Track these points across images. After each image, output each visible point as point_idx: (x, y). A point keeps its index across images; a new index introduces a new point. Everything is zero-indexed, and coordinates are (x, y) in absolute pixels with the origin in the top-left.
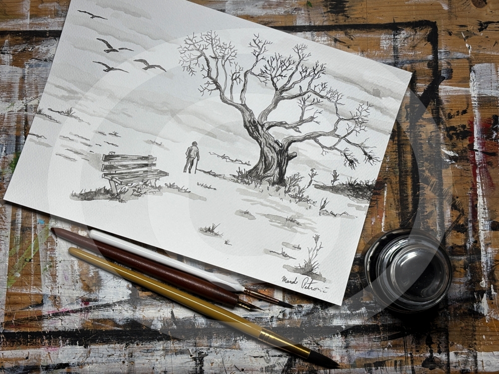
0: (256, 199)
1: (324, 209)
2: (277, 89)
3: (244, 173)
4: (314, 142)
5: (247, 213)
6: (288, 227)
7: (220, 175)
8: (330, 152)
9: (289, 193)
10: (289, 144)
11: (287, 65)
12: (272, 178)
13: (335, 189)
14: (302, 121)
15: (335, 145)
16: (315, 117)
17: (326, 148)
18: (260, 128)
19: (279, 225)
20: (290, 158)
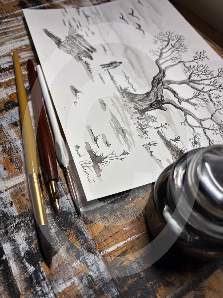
0: (118, 105)
1: (149, 146)
2: (190, 79)
3: (127, 91)
4: (184, 114)
5: (105, 105)
6: (116, 132)
7: (115, 81)
8: (187, 127)
9: (139, 120)
10: (168, 103)
11: (207, 73)
12: (139, 106)
13: (168, 144)
14: (187, 101)
15: (195, 126)
16: (197, 105)
17: (188, 123)
18: (161, 84)
19: (114, 126)
20: (160, 108)
